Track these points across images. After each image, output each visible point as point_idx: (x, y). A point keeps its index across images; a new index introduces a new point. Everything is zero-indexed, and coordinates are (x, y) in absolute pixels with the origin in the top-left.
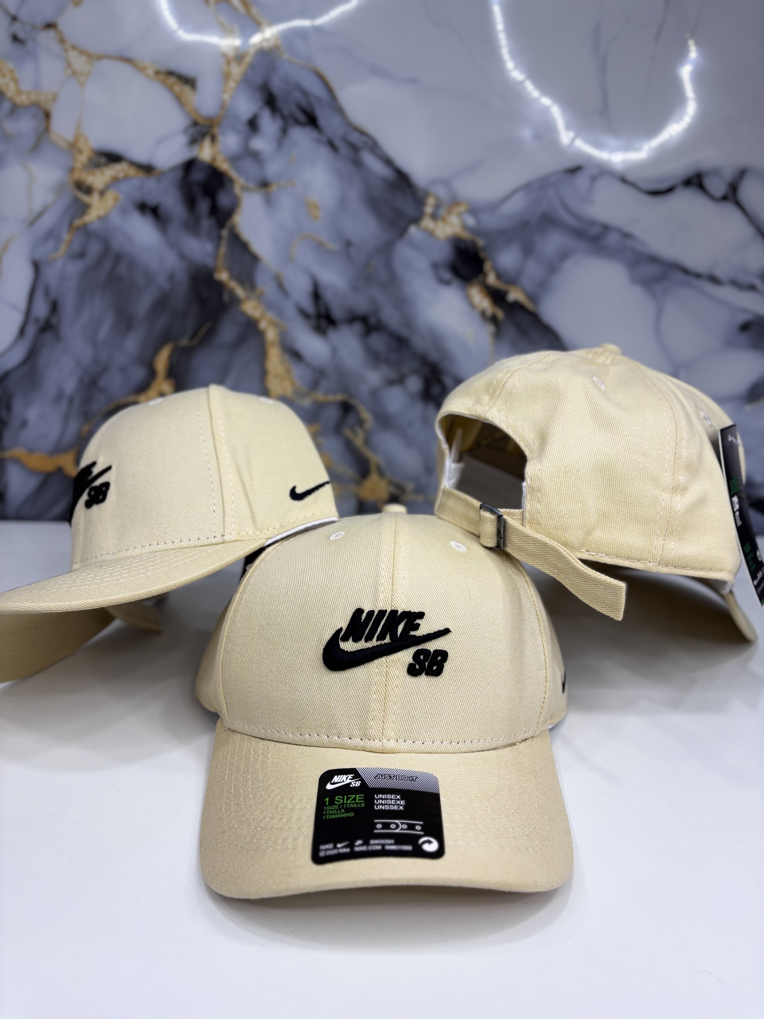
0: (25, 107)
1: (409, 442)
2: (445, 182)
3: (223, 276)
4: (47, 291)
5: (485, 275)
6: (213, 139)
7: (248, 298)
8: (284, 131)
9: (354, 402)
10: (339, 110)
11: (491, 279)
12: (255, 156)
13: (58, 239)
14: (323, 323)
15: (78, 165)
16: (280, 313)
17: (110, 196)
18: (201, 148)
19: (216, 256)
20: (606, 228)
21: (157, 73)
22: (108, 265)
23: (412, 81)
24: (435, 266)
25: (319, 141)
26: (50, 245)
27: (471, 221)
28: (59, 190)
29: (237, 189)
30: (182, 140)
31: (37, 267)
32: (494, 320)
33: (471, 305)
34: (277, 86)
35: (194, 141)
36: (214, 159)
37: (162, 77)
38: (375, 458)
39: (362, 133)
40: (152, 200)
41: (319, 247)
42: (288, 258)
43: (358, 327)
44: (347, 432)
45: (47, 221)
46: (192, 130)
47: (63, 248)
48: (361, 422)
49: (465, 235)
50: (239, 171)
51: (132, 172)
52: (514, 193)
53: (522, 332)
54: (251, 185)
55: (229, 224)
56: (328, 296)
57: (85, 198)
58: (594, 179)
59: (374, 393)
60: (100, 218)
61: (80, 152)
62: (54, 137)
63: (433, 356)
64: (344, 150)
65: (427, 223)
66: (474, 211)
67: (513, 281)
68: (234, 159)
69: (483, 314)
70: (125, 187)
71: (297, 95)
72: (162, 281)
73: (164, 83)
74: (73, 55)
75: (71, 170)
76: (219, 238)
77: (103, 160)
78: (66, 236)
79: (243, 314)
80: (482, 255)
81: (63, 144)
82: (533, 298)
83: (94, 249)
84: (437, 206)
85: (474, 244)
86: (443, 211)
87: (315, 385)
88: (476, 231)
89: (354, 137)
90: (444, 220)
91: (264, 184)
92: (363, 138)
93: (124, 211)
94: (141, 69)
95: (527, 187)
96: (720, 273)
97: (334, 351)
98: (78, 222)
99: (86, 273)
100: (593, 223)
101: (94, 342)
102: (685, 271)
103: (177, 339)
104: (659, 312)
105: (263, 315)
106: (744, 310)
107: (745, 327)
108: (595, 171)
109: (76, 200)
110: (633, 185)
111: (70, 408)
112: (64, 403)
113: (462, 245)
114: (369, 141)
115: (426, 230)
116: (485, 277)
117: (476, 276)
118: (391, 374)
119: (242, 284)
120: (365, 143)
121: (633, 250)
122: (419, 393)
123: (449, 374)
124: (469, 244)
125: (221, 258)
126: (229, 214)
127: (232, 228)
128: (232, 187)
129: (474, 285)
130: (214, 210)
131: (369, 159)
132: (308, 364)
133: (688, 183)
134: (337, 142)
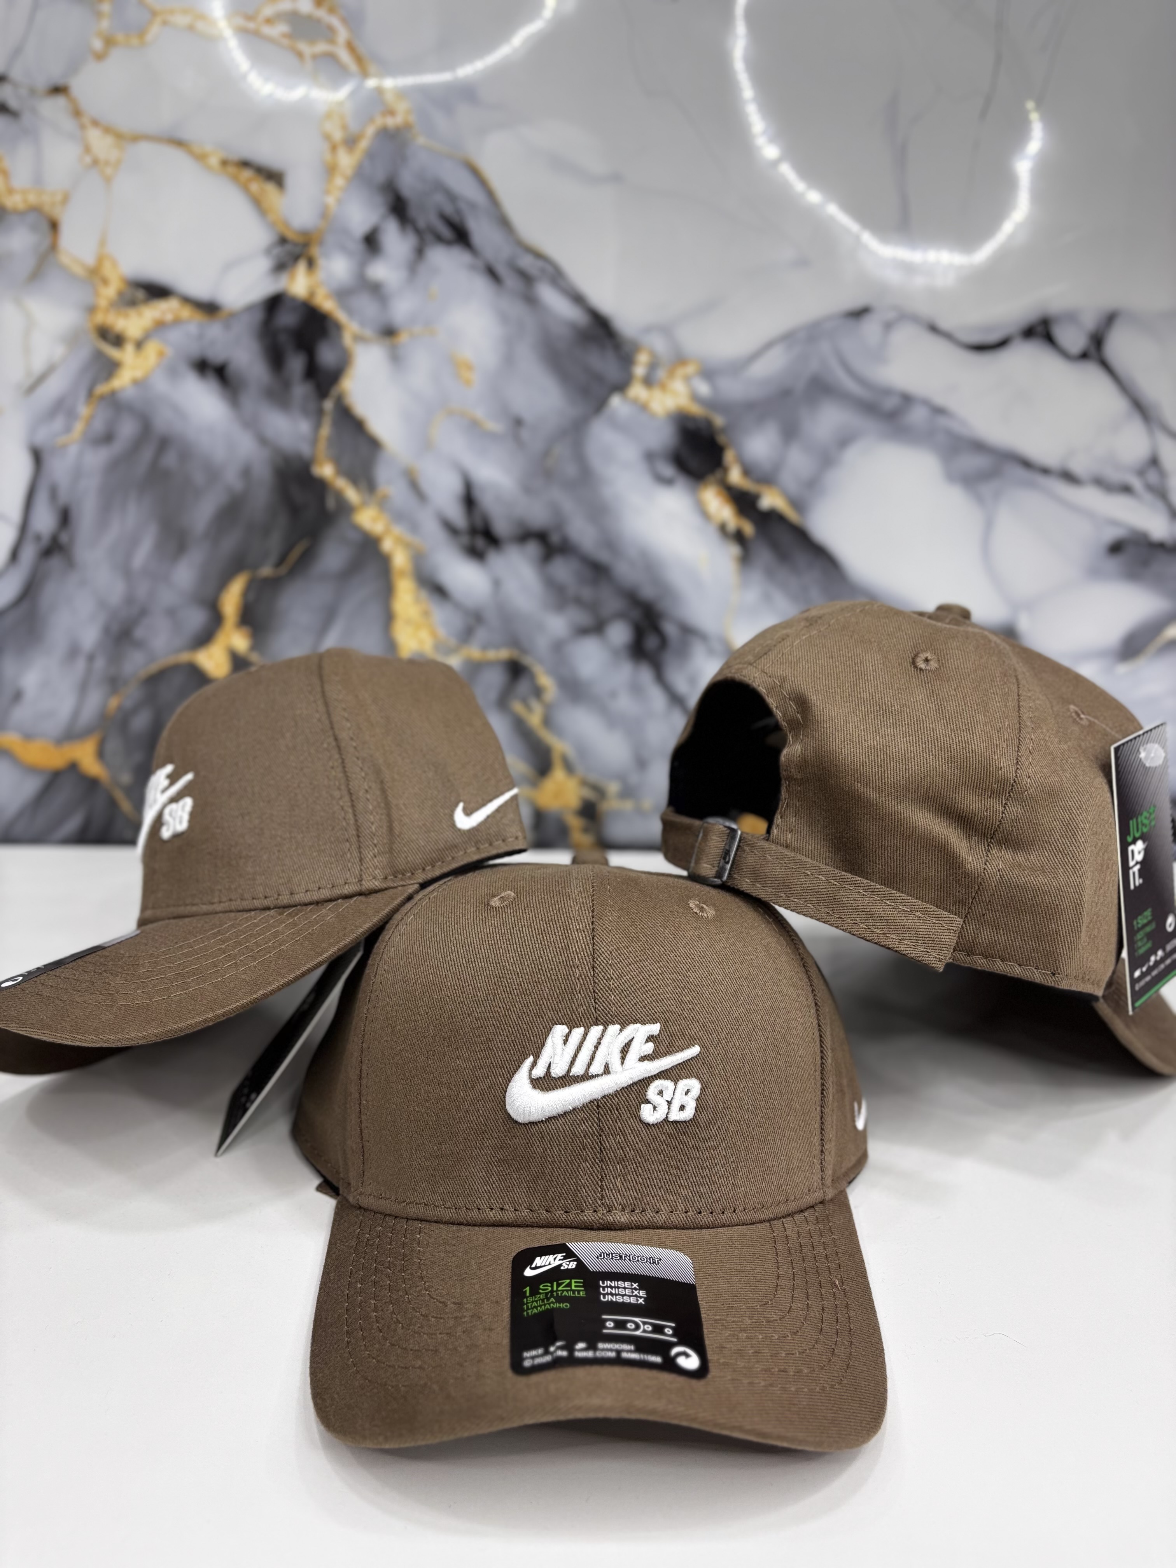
0: (21, 214)
1: (612, 720)
2: (666, 330)
3: (326, 470)
4: (53, 493)
5: (726, 470)
6: (311, 263)
7: (364, 504)
8: (420, 252)
9: (527, 660)
10: (504, 223)
11: (735, 476)
12: (376, 289)
13: (71, 415)
14: (480, 542)
15: (103, 303)
16: (414, 527)
17: (152, 349)
18: (292, 277)
19: (314, 441)
20: (907, 399)
21: (224, 163)
22: (147, 455)
23: (616, 178)
24: (650, 457)
25: (472, 268)
26: (58, 424)
27: (703, 389)
28: (72, 339)
29: (347, 339)
30: (263, 264)
31: (38, 456)
32: (739, 537)
33: (704, 514)
34: (408, 184)
35: (281, 267)
36: (312, 294)
37: (232, 170)
38: (559, 746)
39: (538, 255)
40: (217, 355)
41: (473, 426)
42: (426, 445)
43: (533, 548)
44: (518, 707)
45: (54, 387)
46: (277, 251)
47: (79, 427)
48: (538, 692)
49: (696, 409)
50: (350, 312)
51: (186, 312)
52: (769, 346)
53: (782, 556)
54: (368, 333)
55: (334, 392)
56: (488, 502)
57: (113, 353)
58: (888, 326)
59: (558, 647)
60: (136, 383)
61: (105, 282)
62: (64, 259)
63: (648, 592)
64: (511, 281)
65: (637, 391)
66: (708, 373)
67: (768, 479)
68: (342, 295)
69: (723, 528)
70: (175, 336)
71: (439, 198)
72: (232, 478)
73: (235, 179)
74: (94, 136)
75: (91, 310)
76: (320, 413)
77: (140, 294)
78: (84, 410)
79: (357, 529)
80: (721, 439)
81: (78, 270)
82: (798, 504)
83: (127, 429)
84: (653, 366)
85: (709, 423)
86: (661, 374)
87: (467, 635)
88: (711, 404)
89: (526, 262)
90: (663, 387)
91: (389, 332)
92: (540, 263)
93: (172, 372)
94: (201, 158)
95: (788, 338)
96: (1078, 467)
97: (497, 583)
98: (102, 389)
99: (113, 466)
100: (887, 392)
101: (126, 572)
102: (1026, 464)
103: (255, 567)
104: (989, 526)
105: (387, 531)
106: (1114, 523)
107: (1116, 548)
108: (891, 315)
109: (99, 356)
110: (947, 336)
111: (89, 672)
112: (81, 665)
113: (691, 425)
114: (549, 268)
115: (635, 401)
116: (726, 474)
117: (712, 471)
118: (584, 619)
119: (355, 482)
120: (542, 270)
121: (949, 432)
122: (626, 647)
123: (671, 620)
124: (701, 424)
125: (322, 444)
126: (335, 376)
127: (340, 398)
128: (340, 336)
129: (708, 485)
130: (312, 371)
131: (548, 295)
132: (457, 604)
133: (1029, 333)
134: (500, 268)
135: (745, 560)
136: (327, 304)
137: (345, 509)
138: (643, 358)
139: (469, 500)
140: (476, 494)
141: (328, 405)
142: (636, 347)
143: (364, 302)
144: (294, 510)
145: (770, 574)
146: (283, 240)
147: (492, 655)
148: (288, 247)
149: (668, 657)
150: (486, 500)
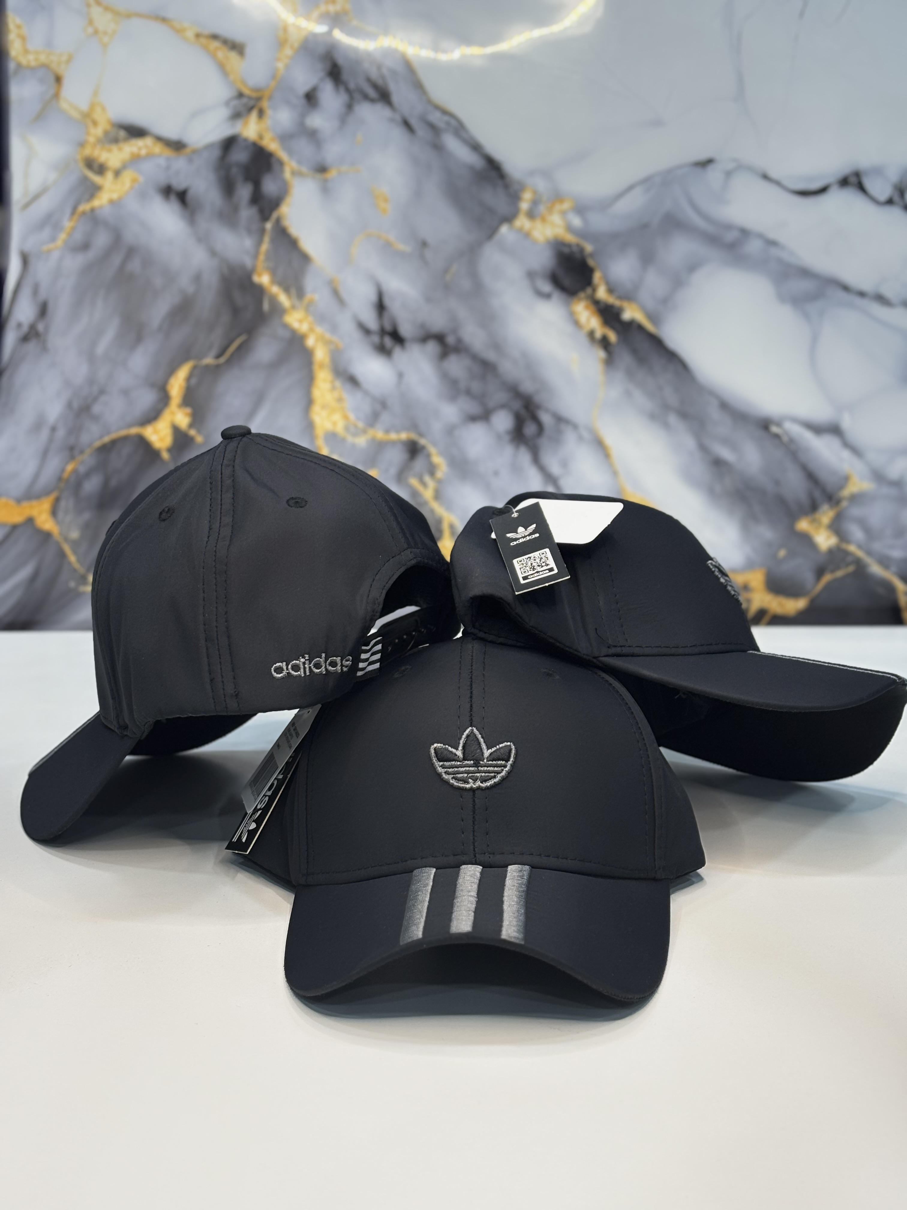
0: (33, 69)
1: (494, 495)
2: (546, 174)
3: (264, 279)
4: (35, 291)
5: (594, 288)
6: (261, 113)
7: (293, 307)
8: (350, 107)
9: (422, 441)
10: (418, 86)
11: (602, 293)
12: (313, 135)
13: (57, 227)
14: (388, 341)
15: (92, 139)
16: (334, 328)
17: (127, 176)
18: (246, 124)
19: (256, 255)
20: (745, 233)
22: (117, 260)
24: (531, 275)
25: (392, 120)
26: (46, 233)
27: (577, 222)
28: (63, 167)
29: (287, 175)
30: (224, 113)
31: (26, 259)
32: (604, 343)
33: (577, 323)
35: (237, 116)
36: (260, 137)
37: (203, 41)
38: (447, 516)
39: (445, 112)
40: (179, 184)
41: (386, 247)
42: (347, 260)
43: (432, 347)
44: (414, 480)
45: (45, 204)
46: (235, 102)
47: (62, 238)
48: (432, 470)
49: (570, 238)
50: (290, 152)
51: (158, 148)
52: (631, 188)
53: (641, 360)
54: (304, 169)
55: (275, 215)
57: (96, 179)
58: (729, 174)
59: (450, 430)
60: (112, 202)
61: (95, 123)
62: (64, 105)
63: (527, 387)
64: (422, 131)
65: (522, 222)
66: (580, 209)
67: (629, 296)
68: (285, 138)
69: (591, 334)
70: (148, 167)
71: (368, 68)
72: (185, 282)
73: (206, 48)
74: (96, 12)
75: (82, 145)
76: (262, 231)
77: (122, 134)
78: (68, 224)
79: (287, 327)
80: (591, 262)
81: (74, 114)
83: (102, 240)
84: (535, 203)
85: (581, 250)
86: (542, 208)
87: (373, 419)
88: (582, 234)
89: (436, 117)
90: (544, 220)
92: (446, 118)
93: (142, 195)
94: (179, 31)
95: (646, 181)
96: (889, 291)
97: (400, 375)
98: (84, 207)
99: (87, 270)
100: (729, 227)
101: (91, 358)
102: (846, 288)
103: (200, 357)
104: (815, 339)
105: (311, 330)
108: (731, 166)
109: (85, 180)
110: (778, 183)
111: (51, 440)
112: (45, 434)
113: (566, 250)
114: (453, 122)
115: (520, 230)
116: (594, 290)
117: (583, 288)
118: (473, 408)
119: (287, 290)
120: (448, 124)
121: (780, 261)
122: (508, 433)
123: (547, 410)
124: (575, 249)
125: (262, 257)
126: (276, 203)
127: (278, 221)
128: (282, 171)
129: (580, 300)
130: (257, 198)
131: (452, 144)
132: (366, 393)
133: (844, 182)
134: (413, 122)
135: (610, 362)
136: (272, 145)
137: (278, 310)
138: (527, 196)
139: (381, 307)
140: (387, 302)
141: (269, 226)
142: (522, 187)
143: (303, 146)
144: (236, 311)
145: (630, 374)
146: (240, 95)
147: (393, 436)
148: (245, 100)
149: (544, 442)
150: (395, 307)
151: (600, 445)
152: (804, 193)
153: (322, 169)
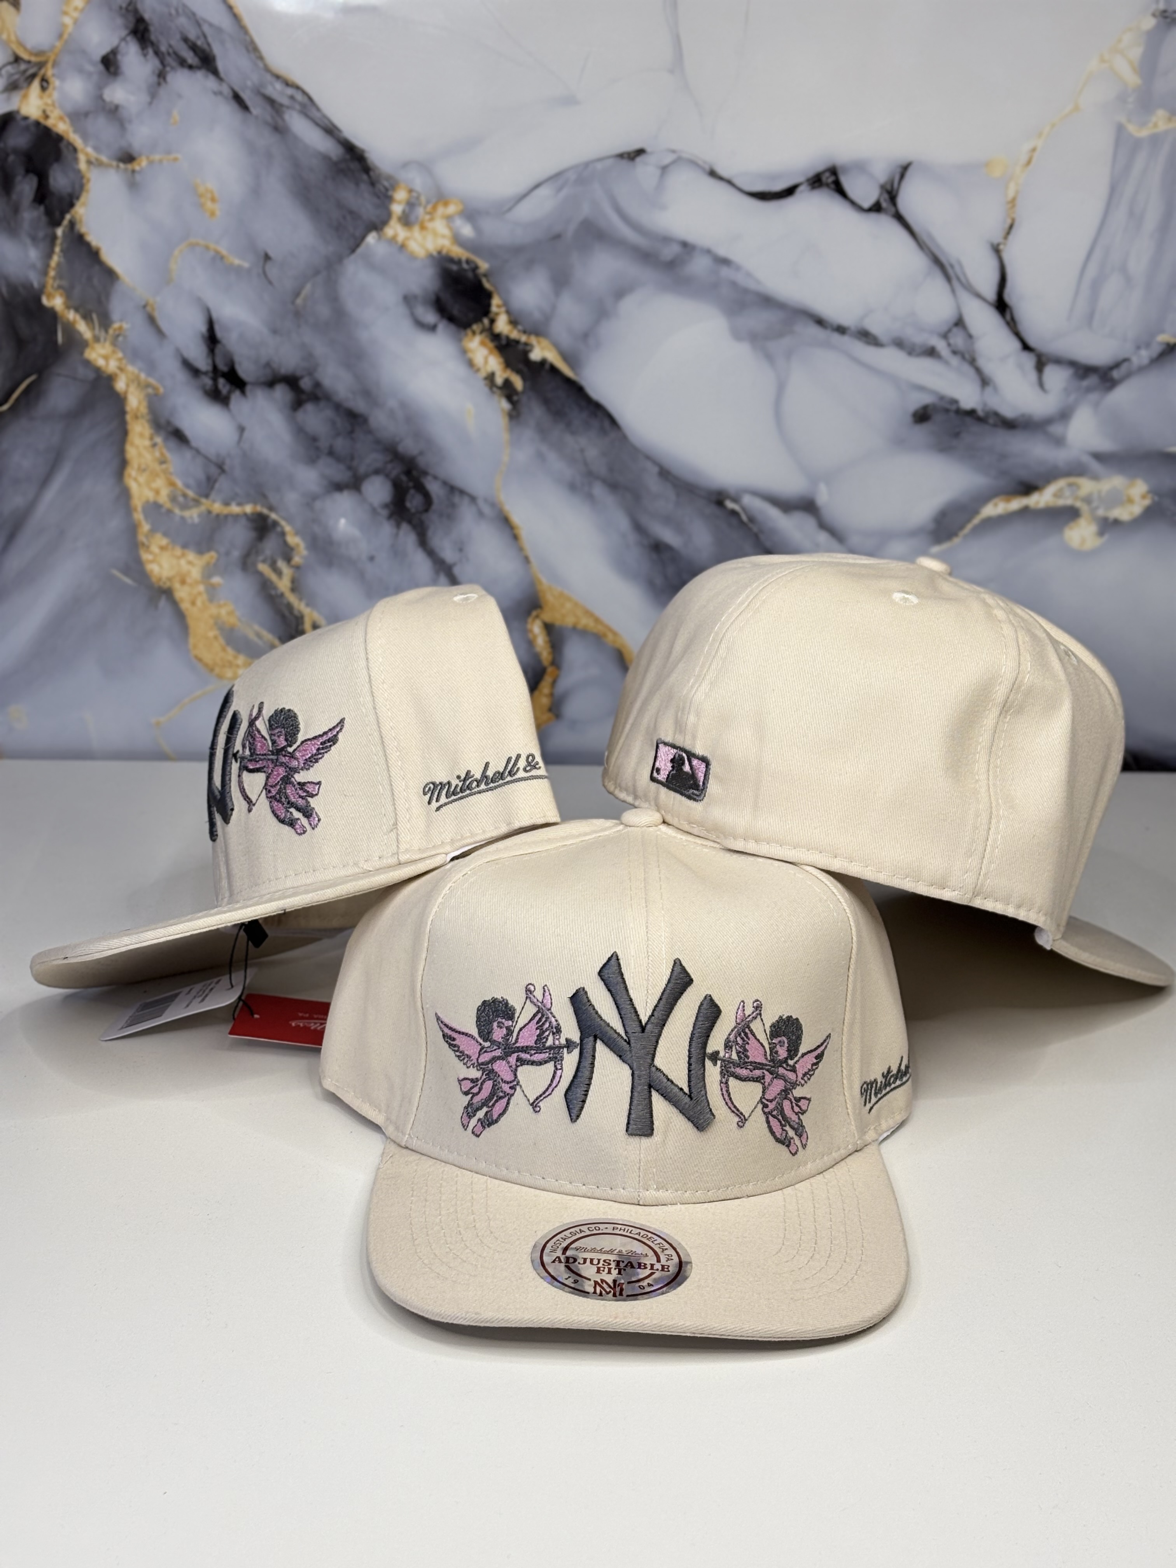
1: (370, 587)
2: (425, 167)
3: (57, 302)
5: (492, 318)
6: (45, 84)
7: (97, 339)
8: (161, 75)
9: (273, 516)
10: (252, 49)
11: (502, 325)
12: (114, 112)
14: (224, 386)
16: (151, 367)
18: (25, 96)
19: (44, 270)
20: (688, 248)
24: (408, 300)
25: (217, 93)
27: (467, 231)
29: (82, 166)
32: (508, 391)
33: (471, 365)
34: (150, 6)
35: (13, 87)
36: (47, 117)
38: (310, 613)
39: (288, 84)
41: (217, 262)
42: (165, 278)
43: (281, 392)
44: (264, 568)
48: (287, 553)
49: (457, 252)
50: (85, 137)
52: (537, 186)
53: (556, 412)
54: (105, 158)
55: (68, 217)
56: (232, 342)
58: (664, 169)
59: (310, 502)
63: (409, 446)
64: (257, 108)
65: (394, 229)
66: (470, 214)
67: (539, 330)
68: (77, 117)
69: (490, 378)
71: (182, 21)
76: (51, 240)
79: (89, 365)
80: (487, 285)
82: (571, 357)
84: (411, 205)
85: (473, 267)
86: (420, 211)
87: (207, 487)
88: (474, 246)
89: (275, 90)
90: (423, 228)
92: (290, 91)
95: (557, 178)
96: (877, 326)
97: (242, 429)
100: (667, 239)
102: (820, 322)
104: (781, 386)
105: (121, 369)
106: (921, 388)
107: (922, 416)
108: (668, 159)
110: (729, 182)
113: (455, 268)
114: (299, 97)
115: (393, 240)
116: (492, 321)
117: (478, 320)
118: (339, 473)
119: (86, 317)
120: (292, 98)
121: (734, 284)
122: (386, 506)
123: (435, 478)
124: (465, 266)
125: (52, 273)
126: (69, 202)
127: (72, 224)
128: (76, 160)
129: (474, 333)
130: (42, 195)
131: (298, 124)
132: (198, 451)
133: (816, 181)
134: (246, 96)
135: (515, 415)
136: (61, 127)
137: (76, 343)
138: (400, 195)
139: (212, 339)
140: (219, 334)
141: (59, 232)
142: (394, 185)
143: (101, 125)
144: (20, 343)
145: (542, 433)
146: (17, 59)
147: (235, 509)
148: (23, 67)
149: (433, 519)
150: (230, 340)
151: (505, 522)
152: (763, 196)
153: (128, 158)
